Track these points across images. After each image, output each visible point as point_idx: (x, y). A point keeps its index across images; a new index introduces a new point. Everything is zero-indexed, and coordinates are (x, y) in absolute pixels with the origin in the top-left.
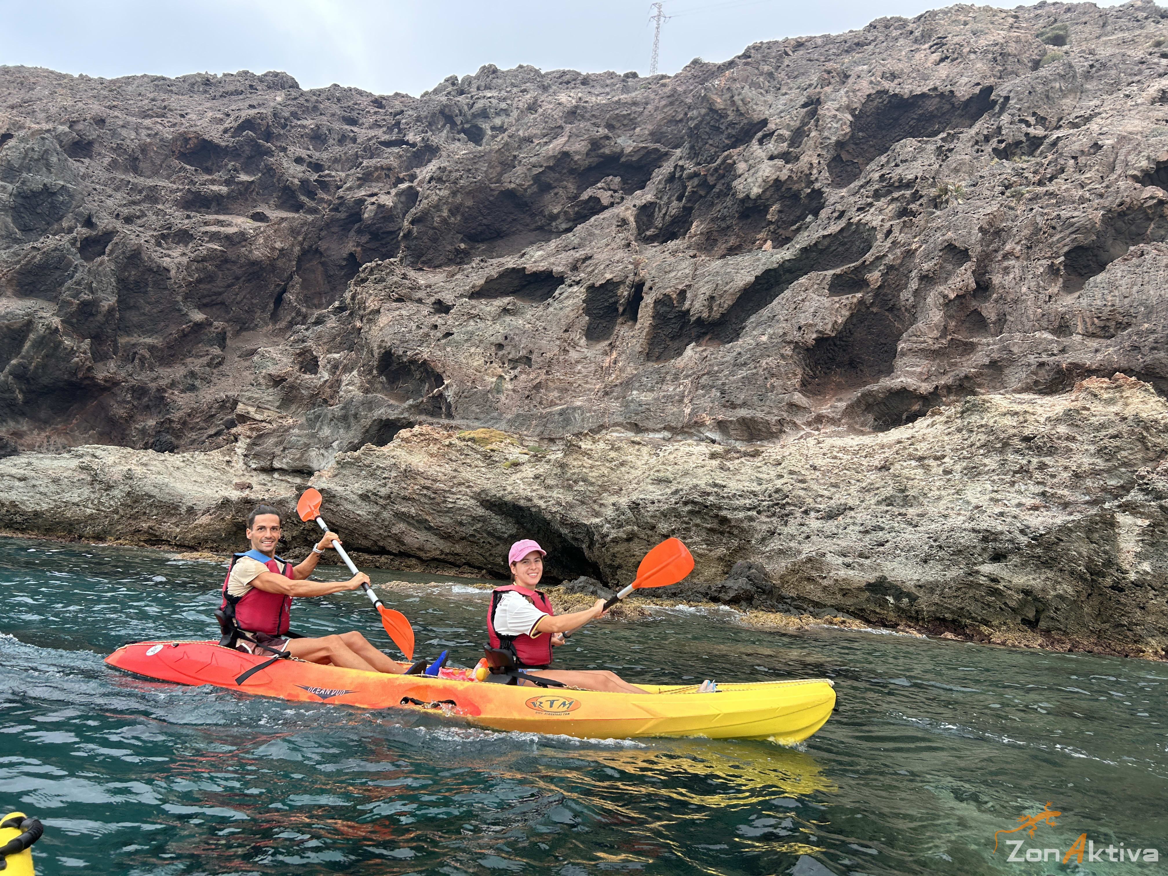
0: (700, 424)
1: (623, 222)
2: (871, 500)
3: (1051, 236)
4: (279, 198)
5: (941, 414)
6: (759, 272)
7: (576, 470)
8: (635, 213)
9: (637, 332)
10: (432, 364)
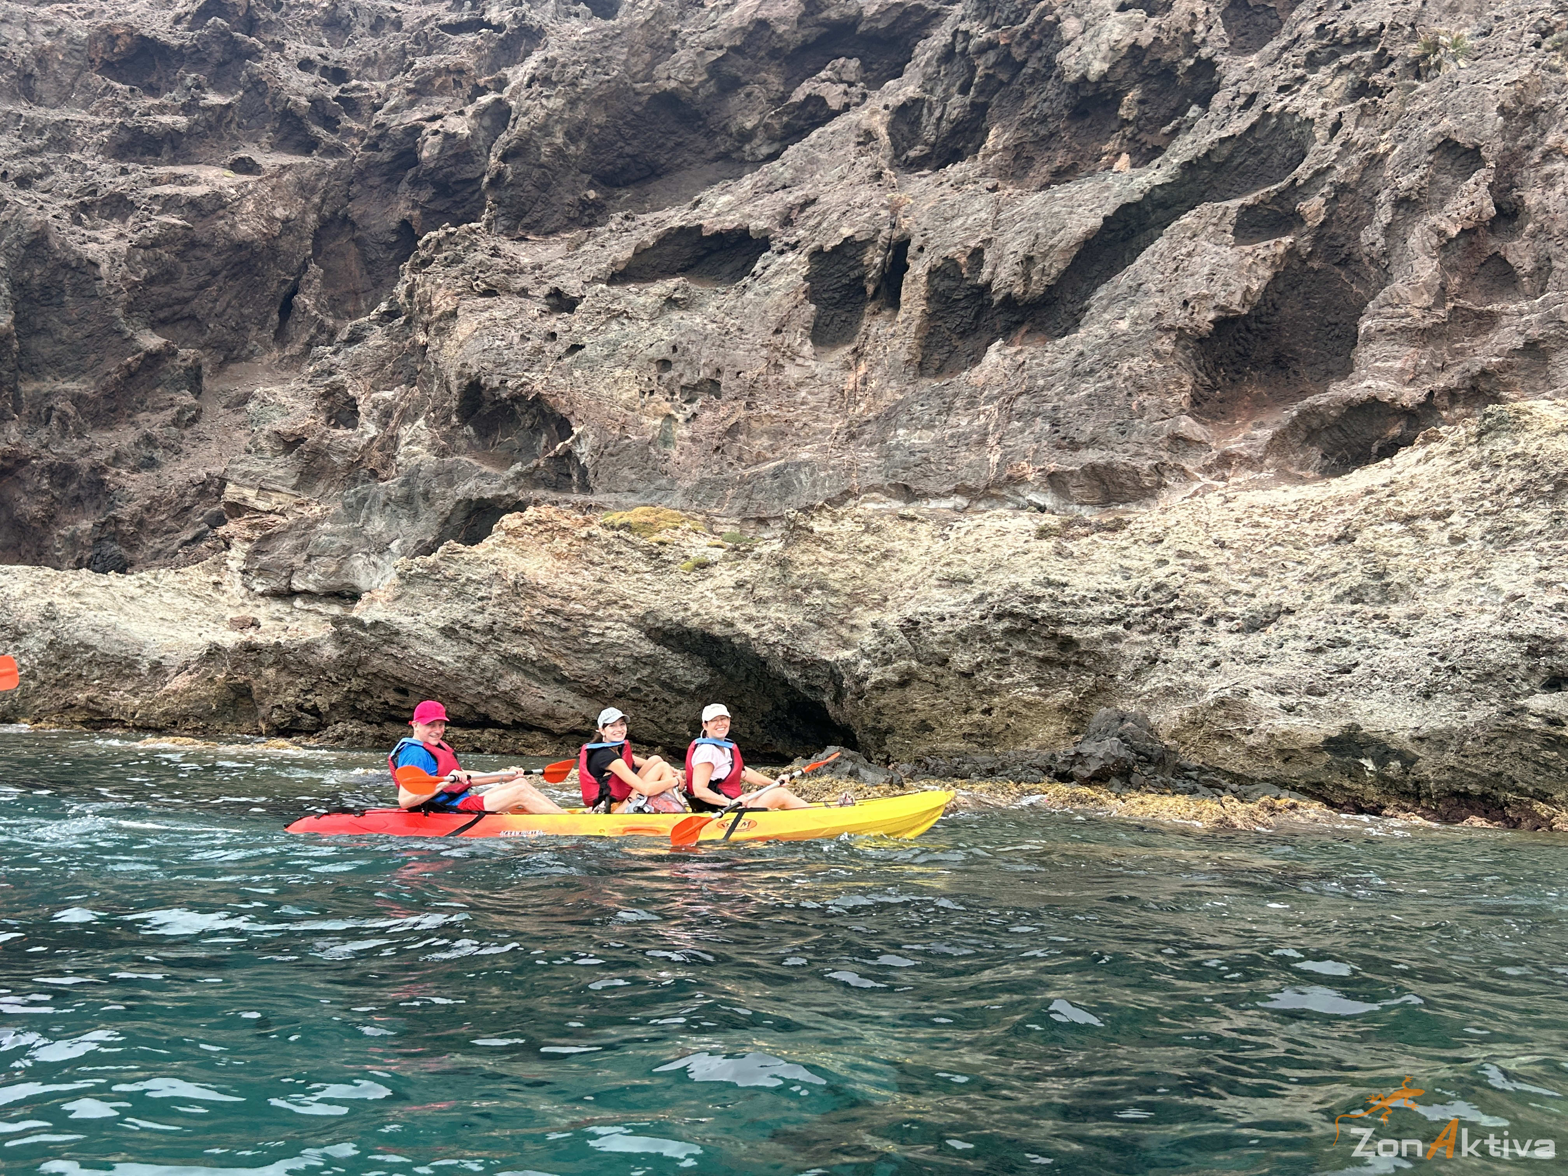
0: (1017, 481)
1: (868, 137)
2: (1324, 594)
4: (276, 131)
5: (1440, 439)
6: (1109, 209)
7: (808, 570)
8: (887, 119)
9: (899, 328)
10: (551, 400)
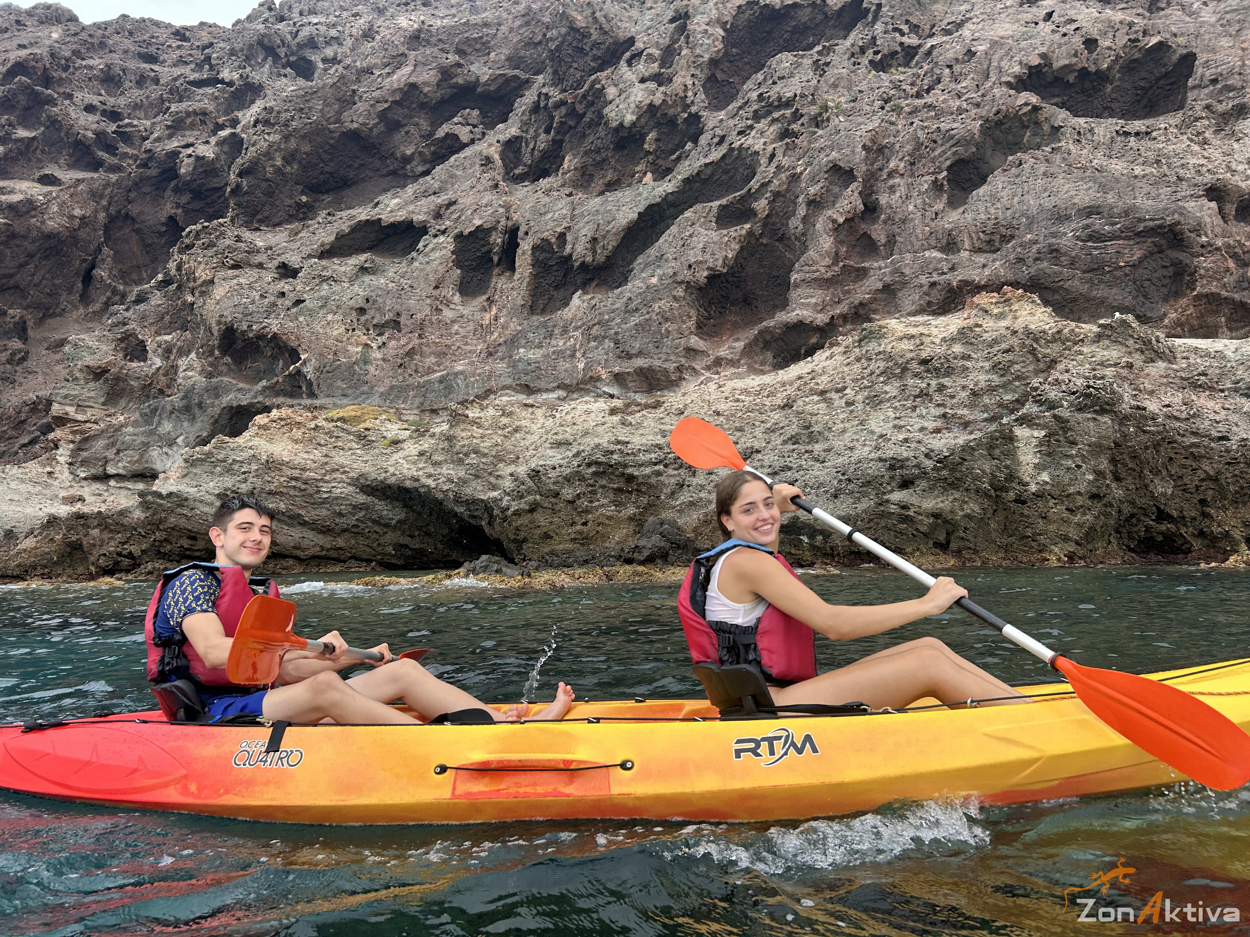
0: (596, 379)
1: (488, 161)
2: (777, 440)
3: (933, 150)
4: (70, 155)
5: (838, 344)
6: (641, 208)
7: (466, 442)
8: (499, 149)
9: (516, 284)
10: (284, 337)
